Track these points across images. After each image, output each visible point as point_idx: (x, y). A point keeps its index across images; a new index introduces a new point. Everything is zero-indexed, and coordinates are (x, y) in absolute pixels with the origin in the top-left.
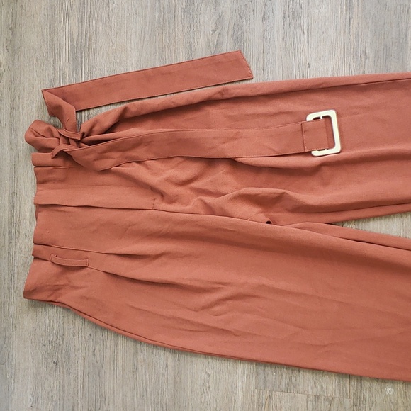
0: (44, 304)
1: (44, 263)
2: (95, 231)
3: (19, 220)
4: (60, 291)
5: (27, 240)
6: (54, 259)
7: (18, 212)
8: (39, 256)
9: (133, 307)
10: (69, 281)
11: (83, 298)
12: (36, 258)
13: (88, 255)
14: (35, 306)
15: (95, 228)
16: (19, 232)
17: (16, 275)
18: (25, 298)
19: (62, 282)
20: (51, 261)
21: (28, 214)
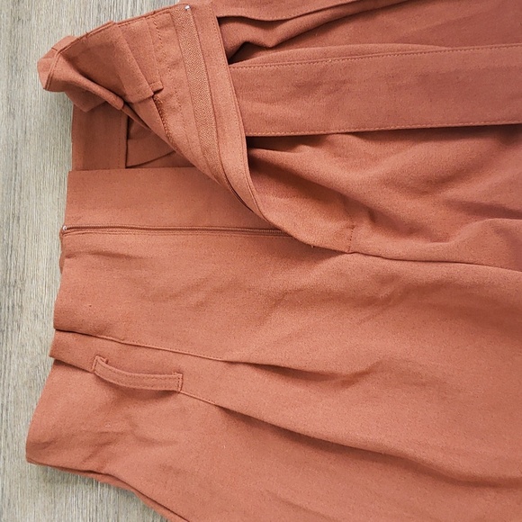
0: (72, 477)
1: (78, 375)
2: (200, 305)
3: (22, 280)
4: (111, 448)
5: (38, 327)
6: (101, 367)
7: (21, 260)
8: (67, 358)
9: (290, 504)
10: (134, 426)
11: (166, 468)
12: (58, 363)
13: (183, 363)
14: (51, 481)
15: (201, 296)
16: (21, 307)
17: (11, 408)
18: (30, 460)
19: (117, 426)
20: (93, 373)
21: (42, 265)
